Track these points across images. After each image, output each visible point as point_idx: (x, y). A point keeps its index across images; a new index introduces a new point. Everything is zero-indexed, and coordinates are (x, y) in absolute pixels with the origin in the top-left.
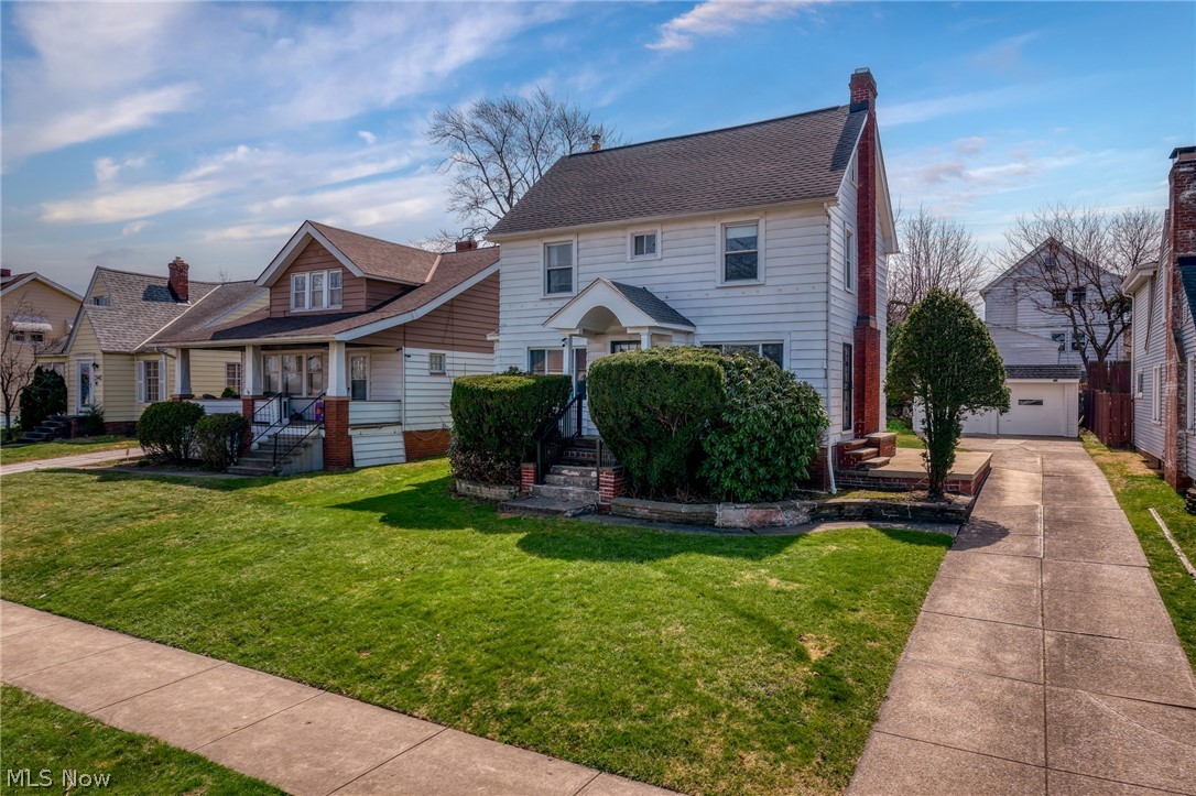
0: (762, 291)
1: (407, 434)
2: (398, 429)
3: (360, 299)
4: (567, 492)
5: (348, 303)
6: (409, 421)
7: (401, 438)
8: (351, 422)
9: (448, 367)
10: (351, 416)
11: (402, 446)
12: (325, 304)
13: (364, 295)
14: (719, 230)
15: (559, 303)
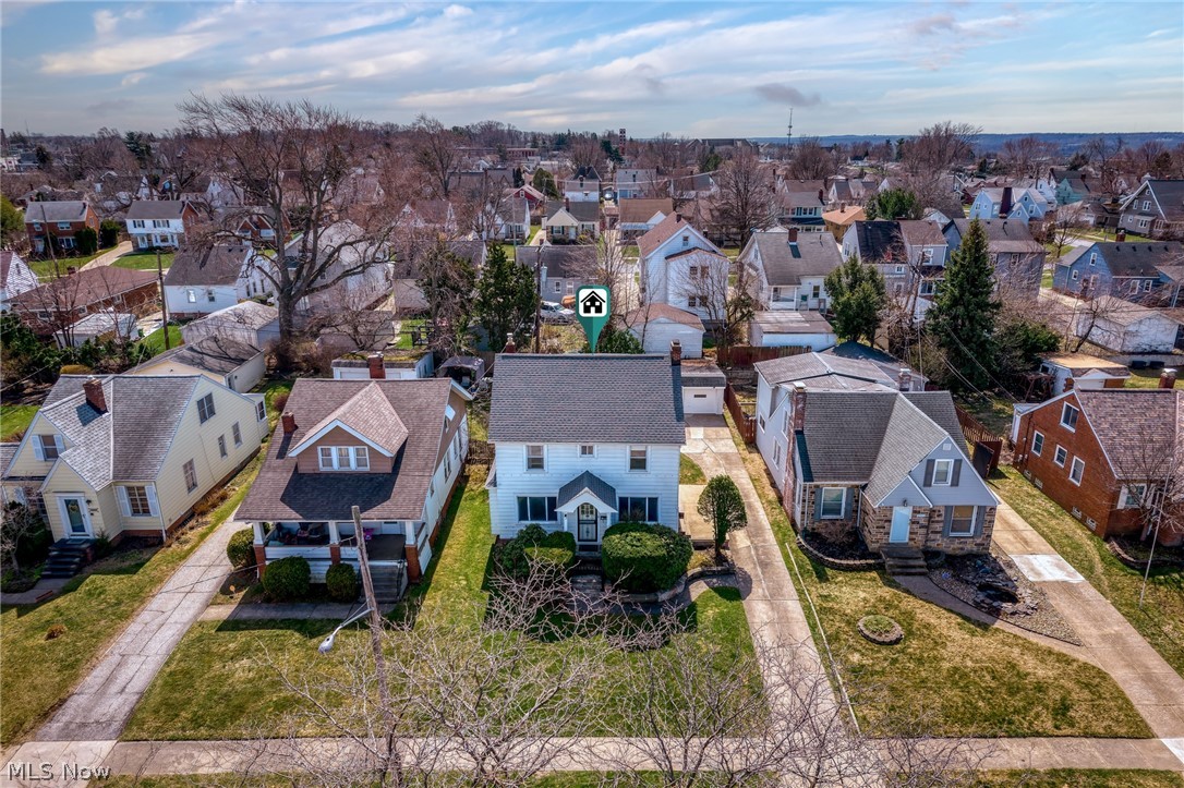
0: (648, 476)
1: (430, 539)
3: (386, 466)
5: (375, 467)
7: (428, 543)
11: (429, 547)
12: (353, 467)
13: (389, 464)
14: (628, 447)
15: (536, 475)
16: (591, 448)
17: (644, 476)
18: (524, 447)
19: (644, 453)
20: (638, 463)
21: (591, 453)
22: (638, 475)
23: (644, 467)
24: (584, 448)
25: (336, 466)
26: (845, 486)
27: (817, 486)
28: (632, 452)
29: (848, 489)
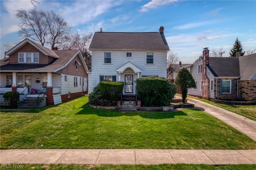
0: (154, 66)
1: (61, 96)
2: (60, 94)
3: (46, 61)
4: (129, 107)
5: (41, 62)
6: (62, 92)
7: (60, 97)
8: (53, 93)
9: (67, 79)
10: (53, 91)
11: (61, 99)
12: (32, 61)
13: (48, 60)
14: (146, 53)
15: (108, 66)
16: (131, 54)
17: (152, 66)
18: (103, 53)
19: (152, 56)
20: (150, 60)
21: (131, 56)
22: (150, 66)
23: (152, 63)
24: (128, 54)
25: (25, 61)
26: (231, 79)
27: (220, 79)
28: (147, 56)
29: (232, 80)
